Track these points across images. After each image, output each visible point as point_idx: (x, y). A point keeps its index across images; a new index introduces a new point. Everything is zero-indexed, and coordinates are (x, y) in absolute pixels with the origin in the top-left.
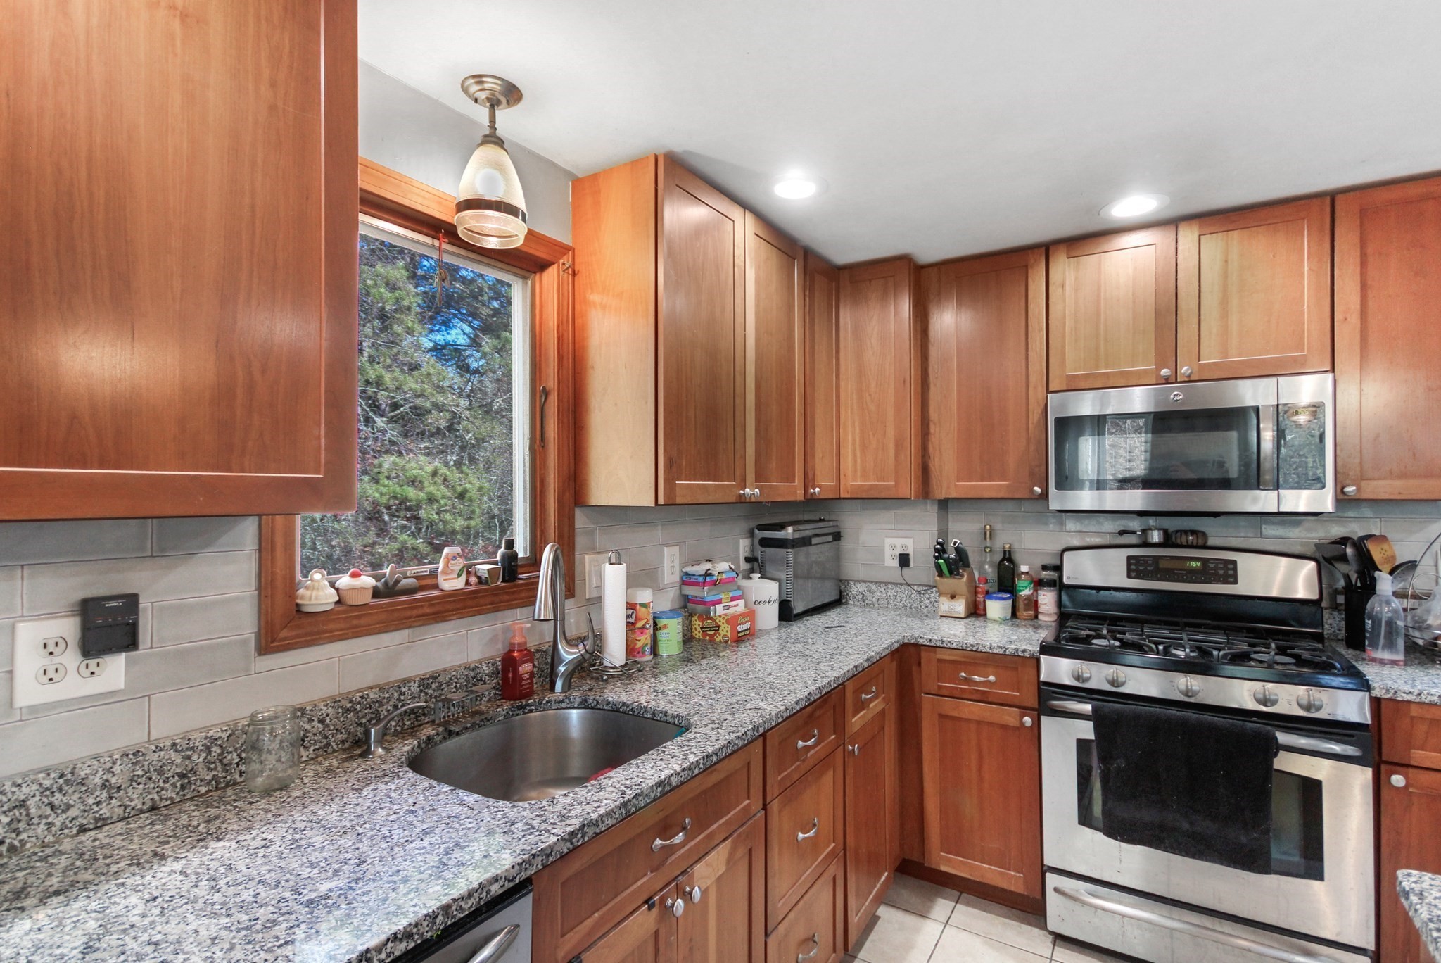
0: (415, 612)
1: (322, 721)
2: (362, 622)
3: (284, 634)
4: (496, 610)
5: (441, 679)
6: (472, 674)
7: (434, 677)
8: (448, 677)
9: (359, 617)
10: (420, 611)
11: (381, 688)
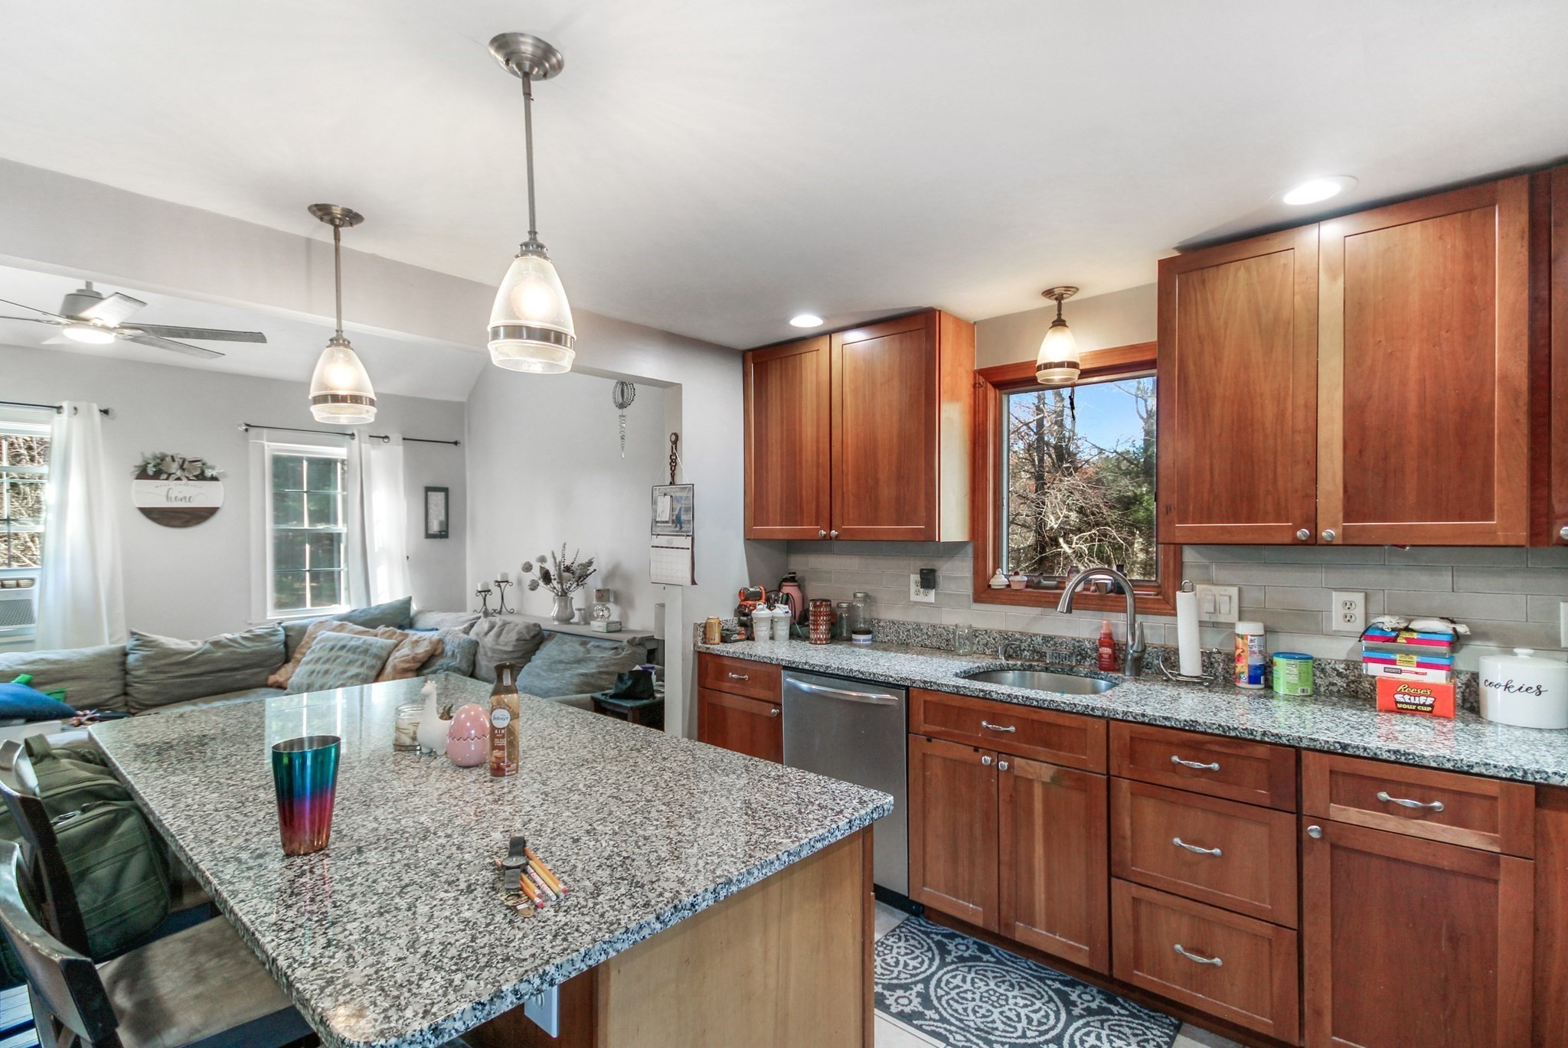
0: (1044, 600)
1: (994, 639)
2: (1016, 598)
3: (982, 596)
4: (1099, 610)
5: (1056, 640)
6: (1077, 644)
7: (1052, 638)
8: (1060, 641)
9: (1014, 595)
10: (1047, 600)
11: (1022, 634)
